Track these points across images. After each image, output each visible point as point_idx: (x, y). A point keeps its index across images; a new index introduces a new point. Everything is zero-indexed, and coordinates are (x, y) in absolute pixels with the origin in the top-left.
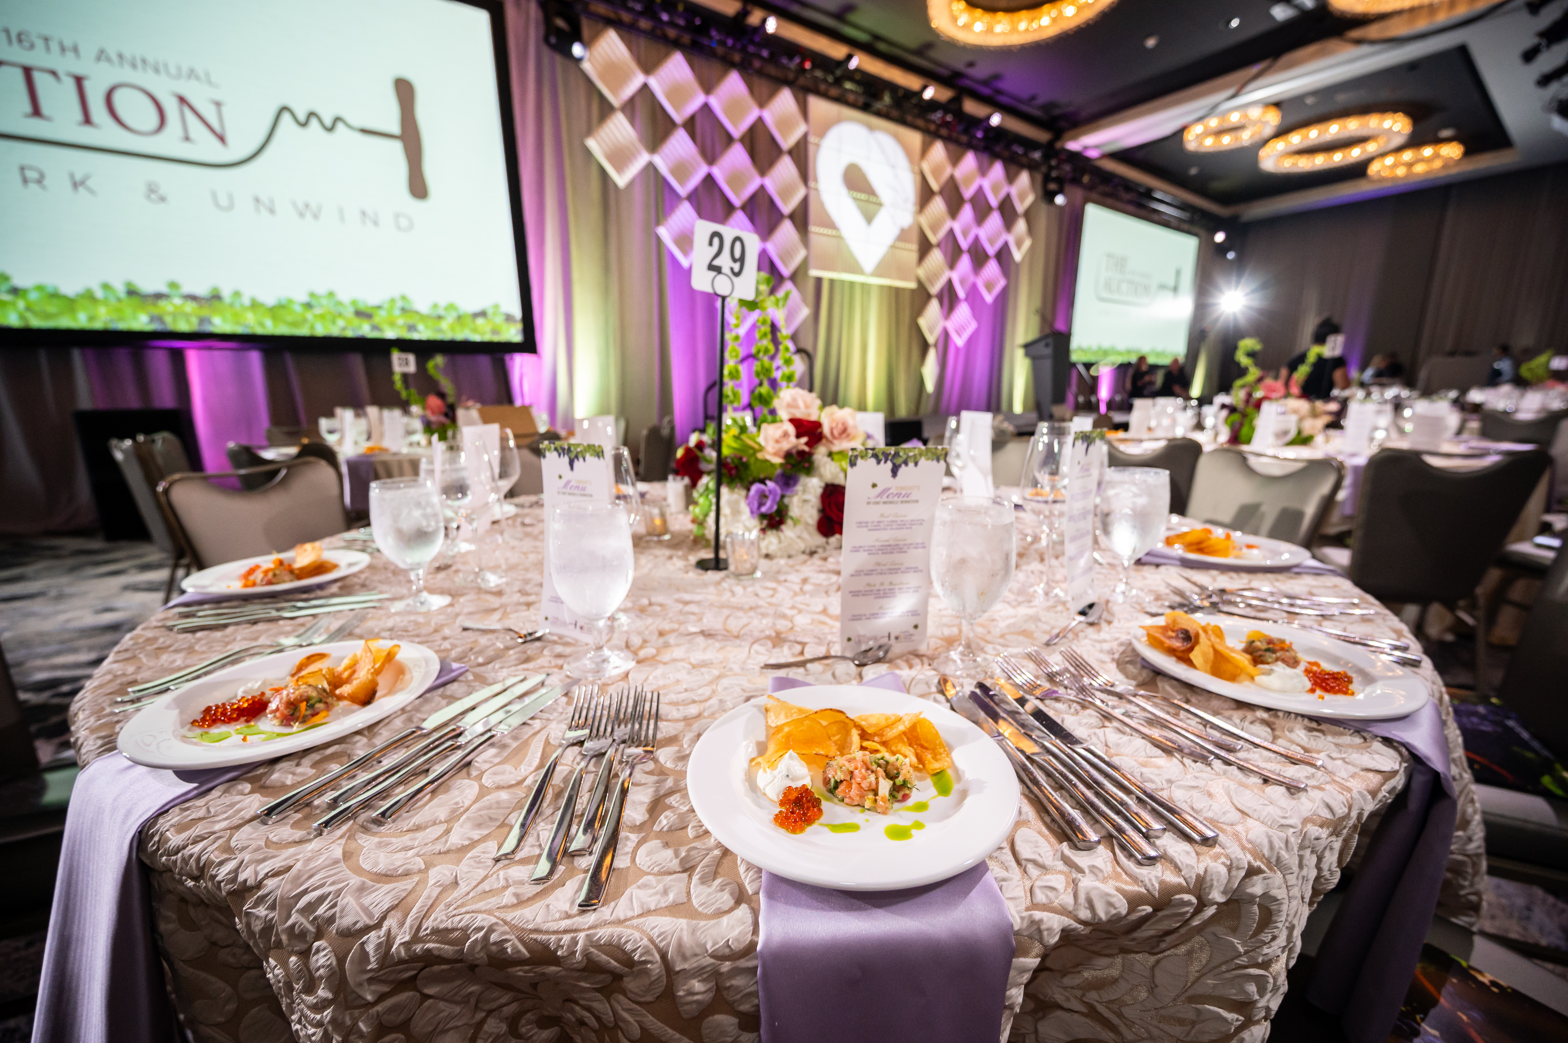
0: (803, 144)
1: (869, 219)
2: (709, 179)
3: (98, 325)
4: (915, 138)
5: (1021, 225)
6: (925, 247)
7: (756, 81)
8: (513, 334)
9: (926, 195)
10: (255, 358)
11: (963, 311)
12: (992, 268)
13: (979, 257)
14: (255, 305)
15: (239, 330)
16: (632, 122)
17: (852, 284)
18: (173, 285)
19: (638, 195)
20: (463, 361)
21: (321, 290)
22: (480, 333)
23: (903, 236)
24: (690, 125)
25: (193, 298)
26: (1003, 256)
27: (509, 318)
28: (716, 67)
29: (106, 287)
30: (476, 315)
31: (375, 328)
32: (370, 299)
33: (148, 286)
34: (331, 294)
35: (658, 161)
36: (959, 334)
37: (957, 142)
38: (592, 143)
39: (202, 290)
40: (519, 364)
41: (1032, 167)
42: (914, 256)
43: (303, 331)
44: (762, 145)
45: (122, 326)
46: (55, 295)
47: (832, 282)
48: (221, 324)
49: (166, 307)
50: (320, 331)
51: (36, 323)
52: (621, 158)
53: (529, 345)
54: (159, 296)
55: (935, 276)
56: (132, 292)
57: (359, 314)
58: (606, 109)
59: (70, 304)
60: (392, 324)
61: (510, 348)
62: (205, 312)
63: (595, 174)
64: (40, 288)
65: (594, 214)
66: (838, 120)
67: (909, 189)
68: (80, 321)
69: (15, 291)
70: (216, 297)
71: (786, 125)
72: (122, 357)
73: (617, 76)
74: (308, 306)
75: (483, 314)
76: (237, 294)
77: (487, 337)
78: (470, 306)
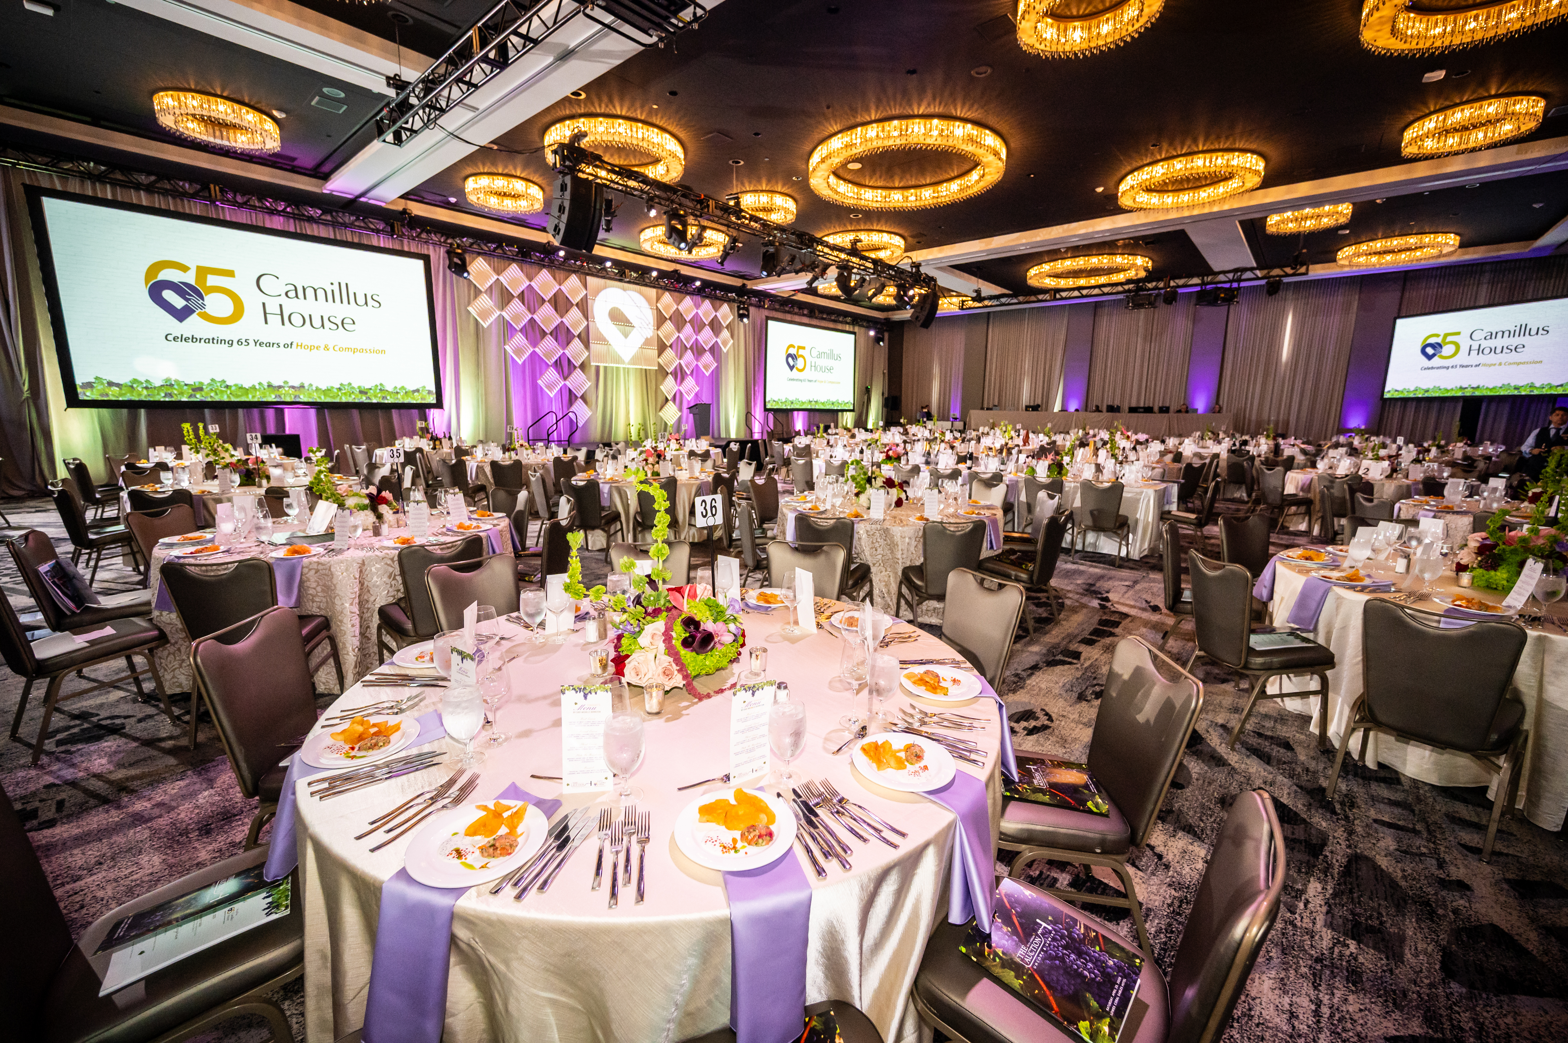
0: (585, 299)
1: (626, 336)
2: (532, 320)
3: (256, 400)
4: (652, 292)
5: (725, 334)
6: (662, 348)
7: (557, 273)
8: (432, 400)
9: (661, 320)
10: (312, 412)
11: (690, 382)
12: (707, 357)
13: (698, 350)
14: (317, 389)
15: (310, 400)
16: (491, 298)
17: (617, 368)
18: (286, 382)
19: (494, 331)
20: (403, 411)
21: (345, 383)
22: (416, 399)
23: (647, 342)
24: (521, 296)
25: (293, 387)
26: (714, 350)
27: (430, 392)
28: (535, 268)
29: (260, 384)
30: (414, 391)
31: (369, 398)
32: (367, 385)
33: (276, 383)
34: (350, 384)
35: (504, 313)
36: (689, 395)
37: (679, 291)
38: (470, 309)
39: (297, 384)
40: (434, 413)
41: (729, 301)
42: (656, 352)
43: (337, 400)
44: (561, 301)
45: (265, 400)
46: (241, 388)
47: (605, 368)
48: (304, 398)
49: (282, 391)
50: (344, 400)
51: (233, 399)
52: (485, 314)
53: (439, 405)
54: (280, 387)
55: (671, 363)
56: (269, 386)
57: (361, 392)
58: (478, 292)
59: (246, 391)
60: (376, 396)
61: (430, 406)
62: (297, 393)
63: (472, 322)
64: (236, 385)
65: (472, 340)
66: (605, 287)
67: (649, 317)
68: (249, 398)
69: (227, 387)
70: (303, 387)
71: (575, 291)
72: (255, 412)
73: (484, 276)
74: (340, 389)
75: (418, 391)
76: (311, 385)
77: (419, 401)
78: (411, 387)
